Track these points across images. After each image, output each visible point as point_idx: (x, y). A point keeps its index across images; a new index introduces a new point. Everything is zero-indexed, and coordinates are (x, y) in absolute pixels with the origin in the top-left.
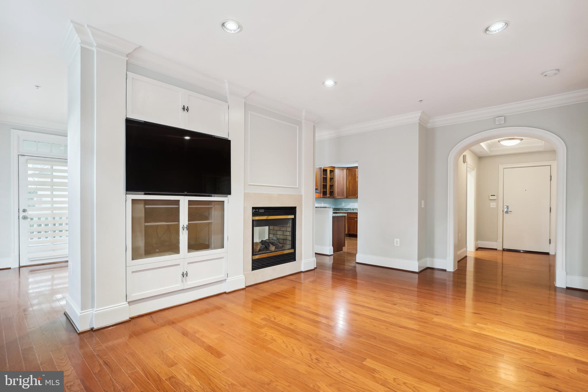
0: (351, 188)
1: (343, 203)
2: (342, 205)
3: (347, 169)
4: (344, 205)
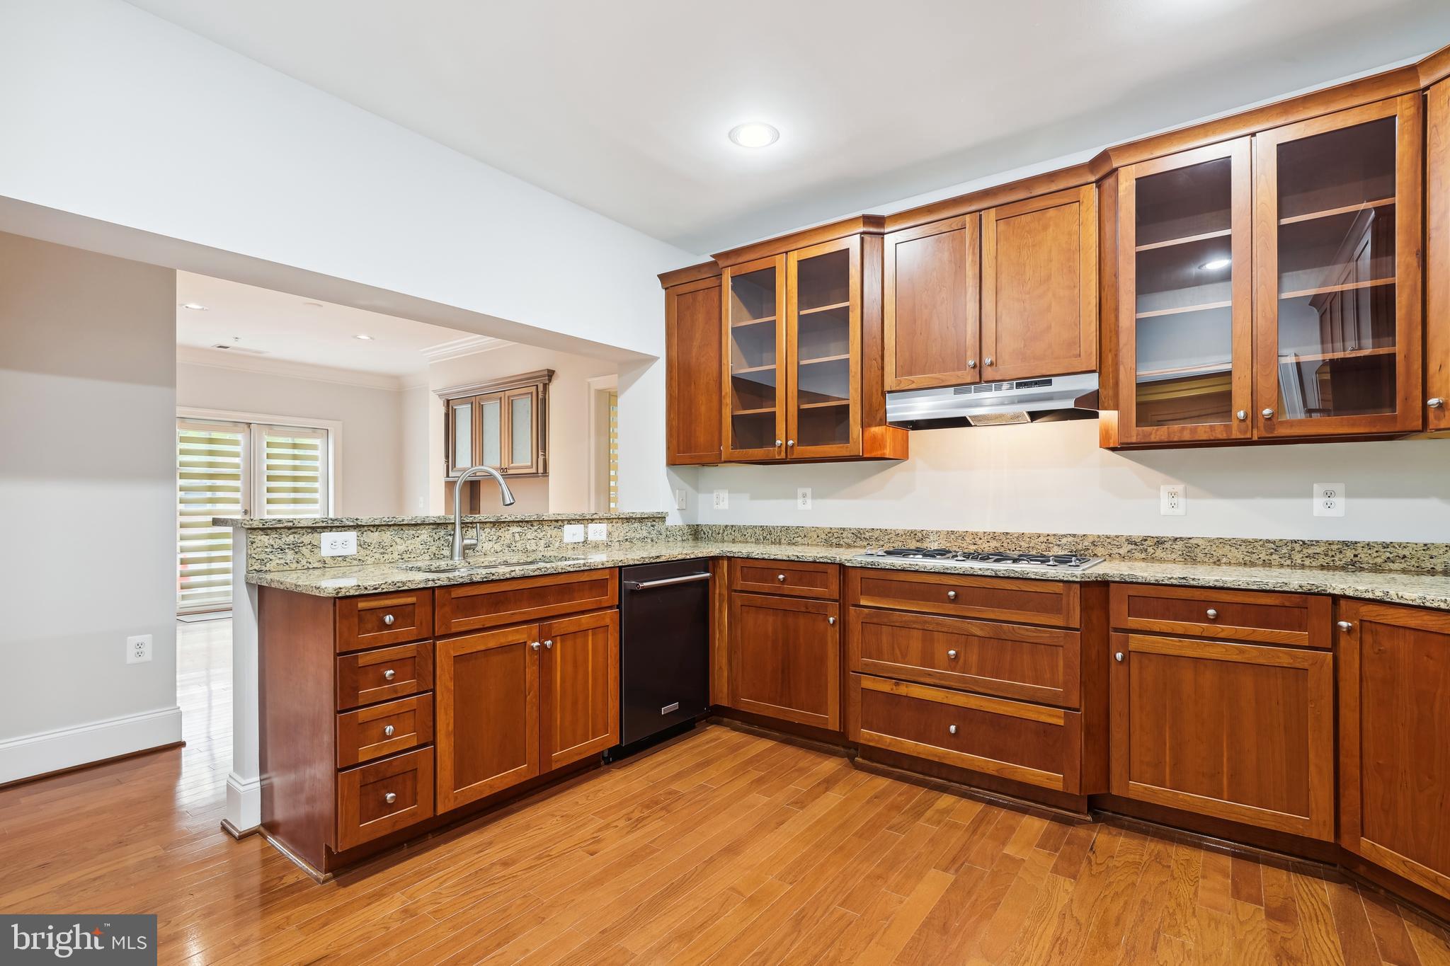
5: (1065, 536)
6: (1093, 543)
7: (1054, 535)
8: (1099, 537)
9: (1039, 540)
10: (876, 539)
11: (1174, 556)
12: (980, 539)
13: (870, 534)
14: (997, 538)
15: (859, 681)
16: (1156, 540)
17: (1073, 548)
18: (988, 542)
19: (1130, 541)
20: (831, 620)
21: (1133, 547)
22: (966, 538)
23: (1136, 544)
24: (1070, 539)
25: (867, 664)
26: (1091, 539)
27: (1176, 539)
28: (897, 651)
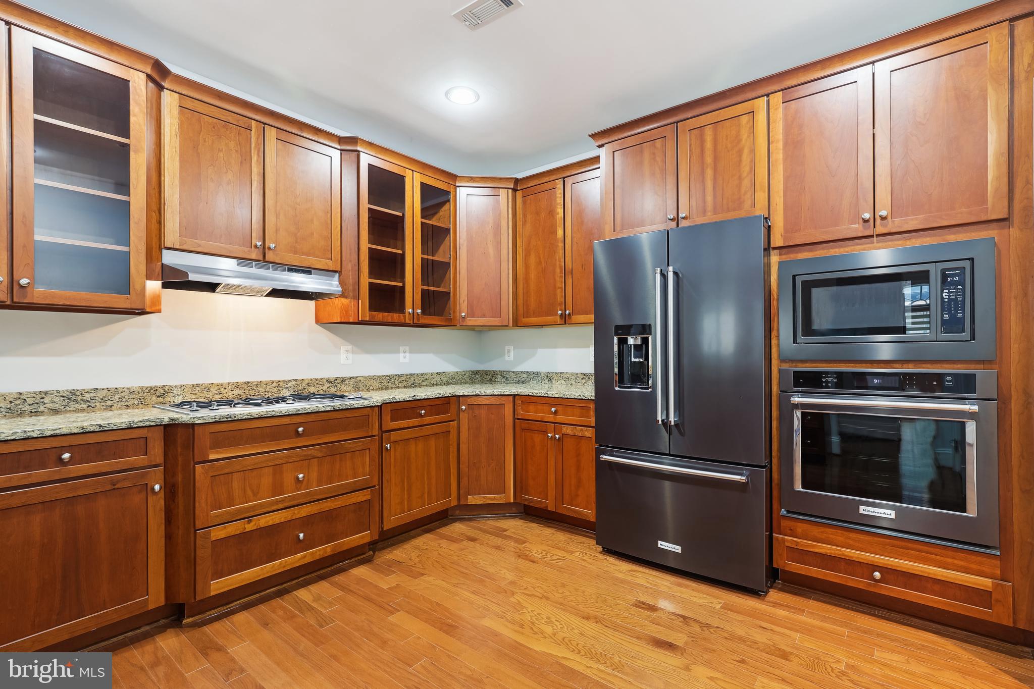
0: (533, 276)
1: (509, 351)
2: (507, 358)
3: (515, 190)
4: (512, 358)
5: (290, 381)
6: (308, 384)
7: (283, 381)
8: (311, 380)
9: (273, 385)
10: (102, 399)
11: (350, 388)
12: (225, 389)
13: (92, 395)
14: (240, 386)
15: (207, 536)
16: (341, 379)
17: (296, 389)
18: (232, 390)
19: (328, 381)
20: (157, 487)
21: (330, 385)
22: (211, 389)
23: (331, 383)
24: (294, 383)
25: (216, 516)
26: (307, 382)
27: (351, 378)
28: (249, 492)
